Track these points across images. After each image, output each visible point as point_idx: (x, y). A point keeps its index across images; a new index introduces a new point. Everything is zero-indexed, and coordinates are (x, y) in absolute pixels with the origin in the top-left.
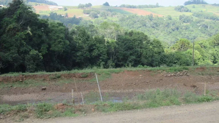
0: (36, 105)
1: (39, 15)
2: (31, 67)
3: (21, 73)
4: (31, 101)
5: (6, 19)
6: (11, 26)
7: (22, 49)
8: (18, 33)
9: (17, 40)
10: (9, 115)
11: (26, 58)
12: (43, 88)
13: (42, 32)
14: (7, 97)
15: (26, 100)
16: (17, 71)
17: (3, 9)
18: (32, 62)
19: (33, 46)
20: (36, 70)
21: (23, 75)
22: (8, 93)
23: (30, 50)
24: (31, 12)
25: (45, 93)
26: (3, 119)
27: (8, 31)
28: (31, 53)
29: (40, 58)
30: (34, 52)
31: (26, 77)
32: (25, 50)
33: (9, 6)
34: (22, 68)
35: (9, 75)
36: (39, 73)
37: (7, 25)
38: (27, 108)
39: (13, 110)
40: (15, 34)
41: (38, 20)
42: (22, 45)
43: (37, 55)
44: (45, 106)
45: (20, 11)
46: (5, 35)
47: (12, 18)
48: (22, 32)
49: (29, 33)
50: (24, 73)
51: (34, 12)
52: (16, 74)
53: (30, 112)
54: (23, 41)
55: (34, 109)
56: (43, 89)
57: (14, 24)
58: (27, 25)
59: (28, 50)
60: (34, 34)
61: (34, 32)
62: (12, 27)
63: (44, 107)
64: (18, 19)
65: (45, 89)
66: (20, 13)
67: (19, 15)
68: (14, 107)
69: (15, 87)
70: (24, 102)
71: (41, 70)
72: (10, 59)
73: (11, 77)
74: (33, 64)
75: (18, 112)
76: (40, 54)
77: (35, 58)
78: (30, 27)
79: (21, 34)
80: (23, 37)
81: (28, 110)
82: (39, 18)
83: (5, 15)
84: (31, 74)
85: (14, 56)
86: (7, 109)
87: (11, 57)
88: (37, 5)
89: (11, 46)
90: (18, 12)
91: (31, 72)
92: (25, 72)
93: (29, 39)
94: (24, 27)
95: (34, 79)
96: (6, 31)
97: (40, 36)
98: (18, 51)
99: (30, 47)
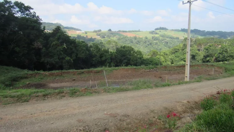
0: (69, 89)
1: (70, 37)
2: (66, 67)
3: (60, 71)
4: (67, 87)
5: (51, 39)
6: (54, 43)
7: (61, 57)
8: (58, 47)
9: (57, 51)
10: (53, 96)
11: (63, 62)
12: (74, 79)
13: (73, 46)
14: (52, 85)
15: (64, 87)
16: (58, 69)
17: (49, 33)
18: (67, 64)
19: (67, 55)
20: (69, 69)
21: (62, 72)
22: (53, 82)
23: (66, 57)
24: (66, 35)
25: (75, 82)
26: (50, 98)
27: (52, 46)
28: (66, 59)
29: (72, 62)
30: (68, 58)
31: (63, 73)
32: (63, 57)
33: (53, 31)
34: (61, 68)
35: (53, 72)
36: (71, 71)
37: (52, 42)
38: (64, 91)
39: (55, 93)
40: (56, 48)
41: (70, 39)
42: (61, 54)
43: (70, 60)
44: (74, 90)
45: (59, 34)
46: (50, 49)
47: (55, 38)
48: (61, 46)
49: (65, 47)
50: (62, 71)
51: (67, 35)
52: (57, 71)
53: (66, 94)
54: (61, 52)
55: (68, 91)
56: (73, 80)
57: (56, 42)
58: (64, 42)
59: (65, 57)
60: (68, 48)
61: (68, 46)
62: (55, 43)
63: (74, 91)
64: (58, 39)
65: (74, 80)
66: (60, 36)
67: (59, 37)
68: (57, 91)
69: (57, 79)
70: (62, 88)
71: (72, 69)
72: (53, 62)
73: (54, 73)
74: (68, 65)
75: (59, 93)
76: (72, 59)
77: (68, 62)
78: (65, 44)
79: (61, 48)
80: (62, 49)
81: (65, 92)
82: (70, 38)
83: (50, 36)
84: (66, 71)
85: (56, 60)
86: (52, 92)
87: (55, 61)
88: (69, 31)
89: (54, 55)
90: (58, 35)
91: (66, 70)
92: (63, 70)
93: (65, 50)
94: (62, 44)
95: (68, 74)
96: (51, 46)
97: (71, 49)
98: (59, 58)
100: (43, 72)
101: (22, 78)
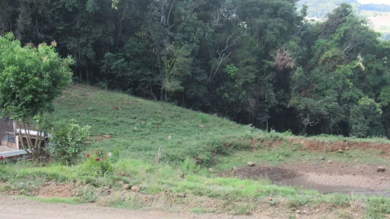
0: (366, 198)
1: (379, 35)
2: (359, 128)
3: (341, 137)
4: (359, 190)
5: (322, 41)
6: (329, 54)
7: (346, 95)
8: (339, 66)
9: (337, 78)
10: (318, 210)
11: (351, 110)
12: (380, 167)
13: (384, 65)
14: (313, 177)
16: (335, 133)
17: (318, 24)
18: (362, 118)
19: (365, 90)
20: (369, 134)
21: (345, 141)
22: (318, 169)
23: (361, 97)
24: (366, 29)
25: (383, 177)
26: (308, 215)
27: (324, 63)
28: (361, 103)
29: (378, 113)
30: (366, 101)
31: (350, 145)
32: (351, 97)
33: (327, 18)
34: (343, 129)
35: (321, 138)
36: (374, 140)
37: (323, 52)
38: (351, 202)
39: (324, 202)
40: (335, 67)
41: (377, 43)
42: (345, 86)
43: (372, 106)
44: (383, 202)
45: (346, 28)
46: (317, 70)
47: (332, 39)
48: (348, 64)
49: (359, 67)
50: (346, 138)
51: (370, 28)
52: (332, 138)
53: (355, 210)
54: (348, 81)
55: (363, 205)
56: (379, 170)
57: (334, 49)
58: (358, 51)
59: (357, 97)
60: (370, 69)
61: (370, 65)
62: (331, 55)
63: (382, 205)
64: (342, 42)
65: (383, 170)
66: (346, 31)
67: (345, 34)
68: (328, 198)
69: (329, 161)
70: (345, 190)
71: (377, 134)
72: (323, 111)
73: (323, 143)
74: (364, 122)
75: (333, 206)
76: (378, 105)
77: (367, 113)
78: (362, 55)
79: (346, 68)
80: (349, 74)
81: (352, 206)
82: (379, 39)
83: (320, 34)
84: (358, 140)
85: (330, 106)
86: (315, 199)
87: (326, 107)
88: (376, 15)
89: (327, 88)
90: (342, 29)
91: (359, 137)
92: (348, 136)
93: (359, 77)
94: (351, 56)
95: (364, 149)
96: (320, 62)
97: (379, 73)
98: (339, 98)
99: (360, 92)
100: (293, 137)
101: (237, 147)
